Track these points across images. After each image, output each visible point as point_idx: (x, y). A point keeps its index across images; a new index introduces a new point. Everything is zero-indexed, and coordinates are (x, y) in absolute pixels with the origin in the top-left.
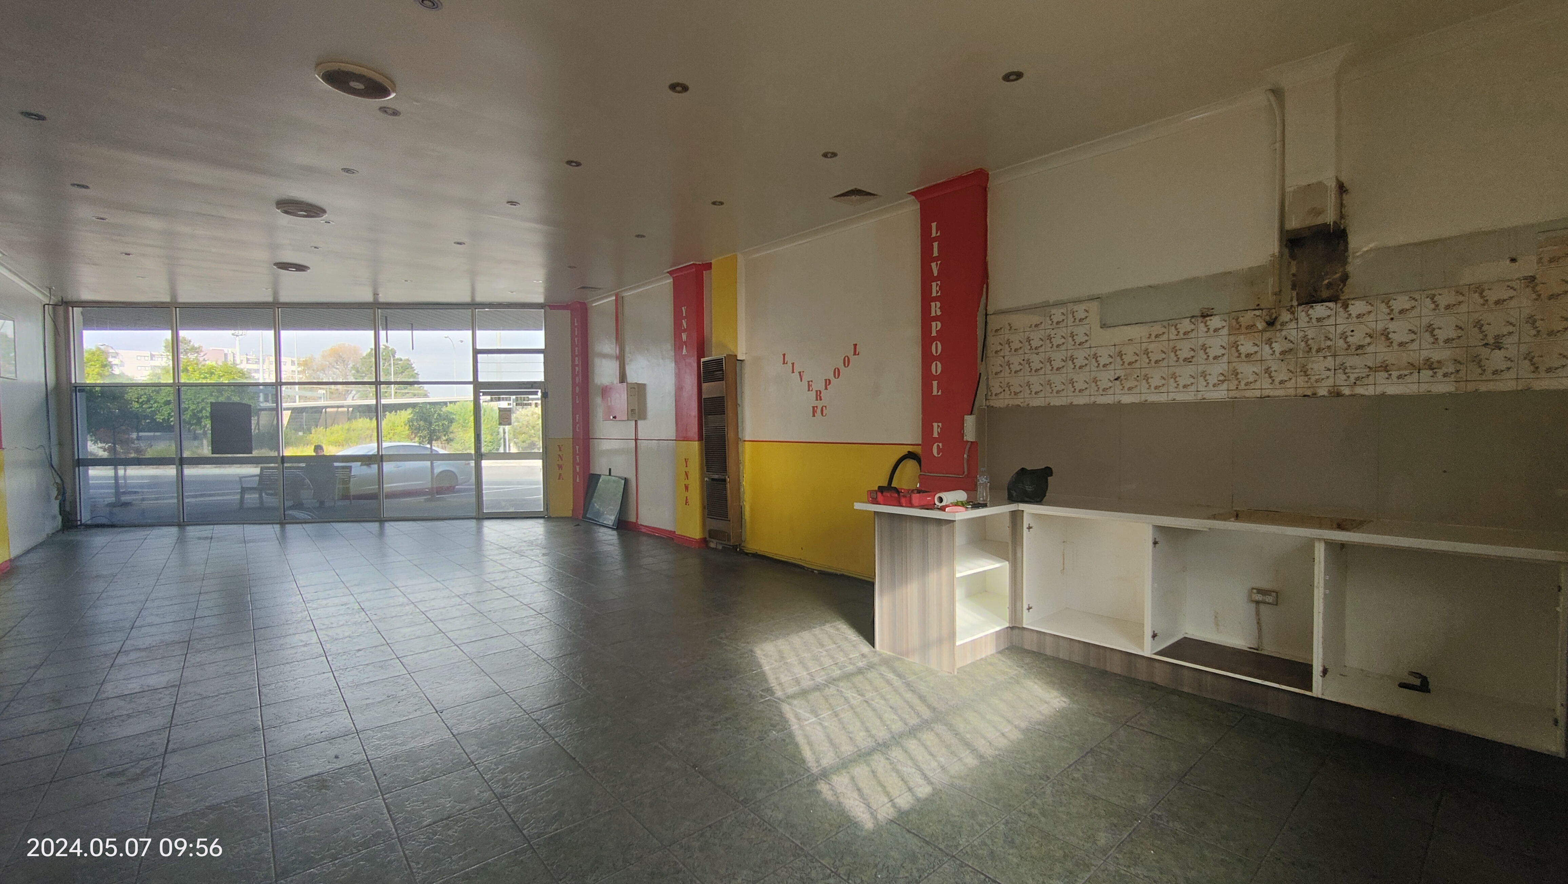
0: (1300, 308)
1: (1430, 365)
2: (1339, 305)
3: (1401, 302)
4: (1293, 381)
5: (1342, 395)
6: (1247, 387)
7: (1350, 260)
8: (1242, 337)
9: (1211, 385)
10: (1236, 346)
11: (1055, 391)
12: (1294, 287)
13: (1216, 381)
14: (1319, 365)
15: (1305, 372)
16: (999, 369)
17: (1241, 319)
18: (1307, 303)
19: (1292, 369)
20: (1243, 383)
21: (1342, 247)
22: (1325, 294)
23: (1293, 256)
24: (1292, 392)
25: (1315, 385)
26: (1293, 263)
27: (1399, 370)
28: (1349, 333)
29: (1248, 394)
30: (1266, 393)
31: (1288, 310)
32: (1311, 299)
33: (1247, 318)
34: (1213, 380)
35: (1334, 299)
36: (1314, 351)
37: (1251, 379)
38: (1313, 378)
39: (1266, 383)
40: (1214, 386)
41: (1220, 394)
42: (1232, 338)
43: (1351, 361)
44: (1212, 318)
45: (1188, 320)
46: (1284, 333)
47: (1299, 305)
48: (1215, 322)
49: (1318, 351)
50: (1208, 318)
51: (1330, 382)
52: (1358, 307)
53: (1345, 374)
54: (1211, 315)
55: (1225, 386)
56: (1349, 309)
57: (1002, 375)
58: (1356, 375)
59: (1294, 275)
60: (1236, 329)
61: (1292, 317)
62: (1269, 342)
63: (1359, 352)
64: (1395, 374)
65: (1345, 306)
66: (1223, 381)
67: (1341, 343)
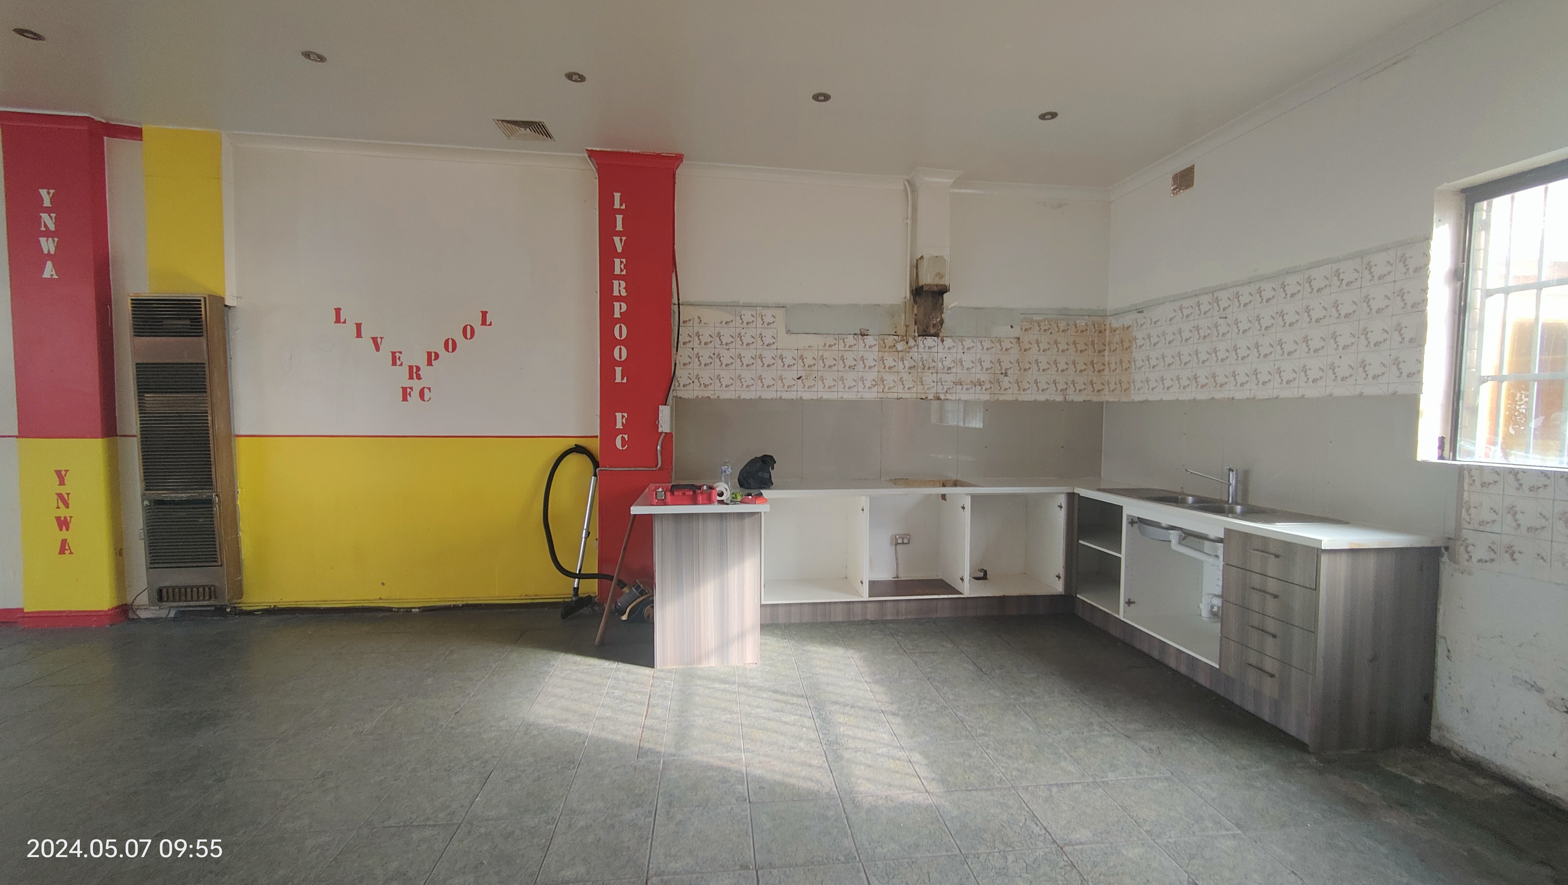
0: (920, 338)
1: (980, 384)
2: (940, 339)
3: (968, 343)
4: (915, 388)
5: (941, 399)
6: (889, 391)
7: (944, 310)
8: (886, 354)
9: (867, 388)
10: (882, 359)
11: (744, 386)
12: (916, 324)
13: (870, 385)
14: (929, 378)
15: (922, 382)
16: (688, 360)
17: (886, 341)
18: (923, 336)
19: (914, 380)
20: (887, 388)
21: (940, 302)
22: (932, 331)
23: (915, 302)
24: (915, 395)
25: (927, 391)
26: (916, 307)
27: (967, 385)
28: (944, 359)
29: (890, 396)
30: (900, 396)
31: (913, 339)
32: (925, 333)
33: (890, 340)
34: (868, 384)
35: (936, 335)
36: (926, 368)
37: (892, 386)
38: (926, 387)
39: (900, 388)
40: (869, 388)
41: (871, 395)
42: (881, 354)
43: (945, 377)
44: (867, 337)
45: (852, 336)
46: (911, 354)
47: (919, 336)
48: (870, 340)
49: (929, 368)
50: (865, 337)
51: (934, 390)
52: (948, 342)
53: (942, 385)
54: (867, 335)
55: (875, 389)
56: (944, 343)
57: (690, 366)
58: (947, 387)
59: (916, 315)
60: (883, 347)
61: (915, 343)
62: (902, 359)
63: (949, 371)
64: (965, 387)
65: (942, 341)
66: (875, 386)
67: (940, 364)
